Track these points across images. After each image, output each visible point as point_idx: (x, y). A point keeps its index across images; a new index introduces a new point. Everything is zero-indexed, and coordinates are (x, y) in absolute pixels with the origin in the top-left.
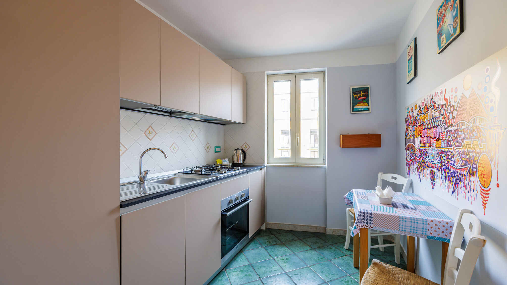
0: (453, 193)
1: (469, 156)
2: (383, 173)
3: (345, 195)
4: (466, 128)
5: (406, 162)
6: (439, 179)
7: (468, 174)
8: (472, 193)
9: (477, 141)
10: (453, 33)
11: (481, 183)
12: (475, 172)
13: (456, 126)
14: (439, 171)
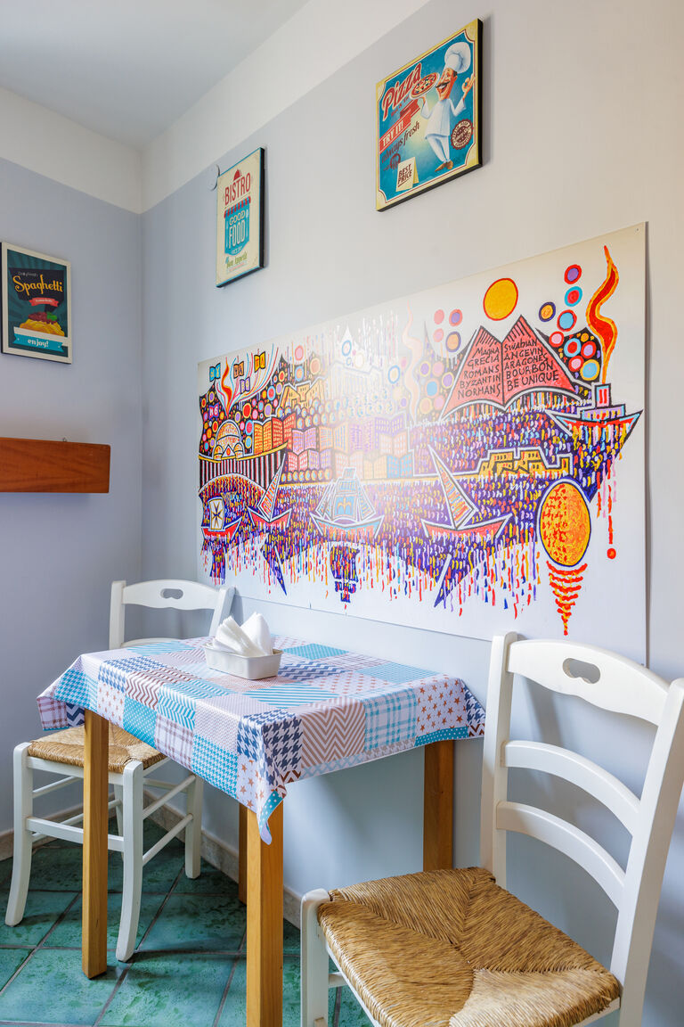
0: (440, 598)
1: (507, 493)
2: (124, 582)
3: (49, 689)
4: (494, 418)
5: (200, 537)
6: (374, 570)
7: (501, 537)
8: (518, 586)
9: (538, 450)
10: (449, 160)
11: (553, 556)
12: (529, 532)
13: (453, 414)
14: (378, 547)
